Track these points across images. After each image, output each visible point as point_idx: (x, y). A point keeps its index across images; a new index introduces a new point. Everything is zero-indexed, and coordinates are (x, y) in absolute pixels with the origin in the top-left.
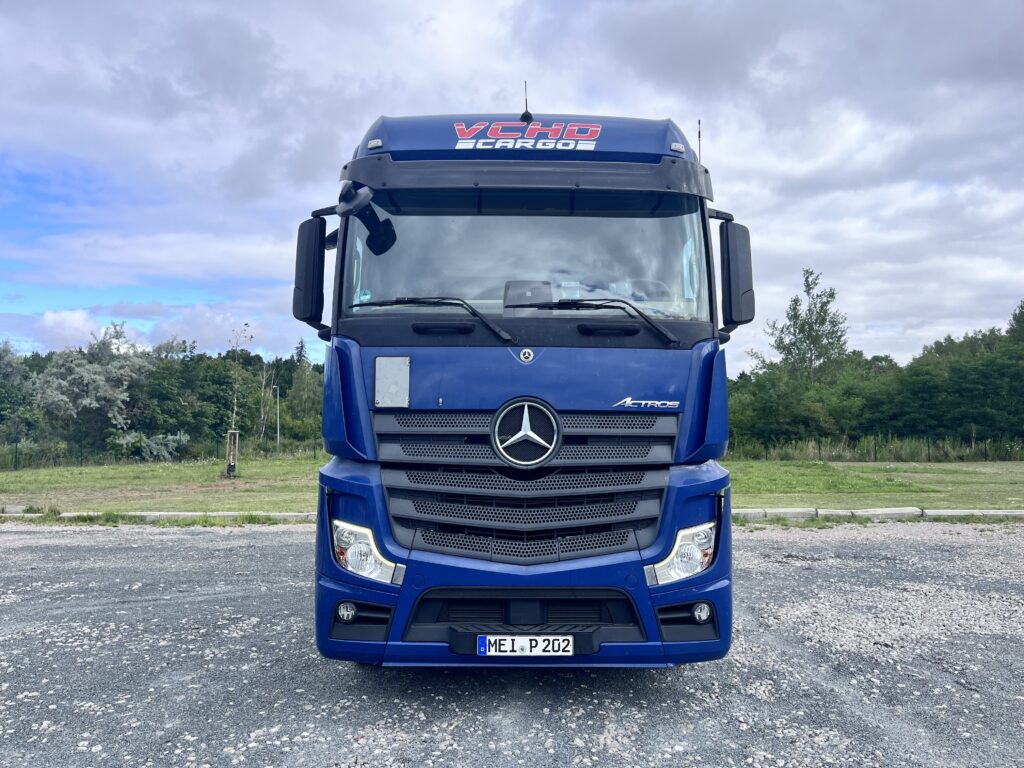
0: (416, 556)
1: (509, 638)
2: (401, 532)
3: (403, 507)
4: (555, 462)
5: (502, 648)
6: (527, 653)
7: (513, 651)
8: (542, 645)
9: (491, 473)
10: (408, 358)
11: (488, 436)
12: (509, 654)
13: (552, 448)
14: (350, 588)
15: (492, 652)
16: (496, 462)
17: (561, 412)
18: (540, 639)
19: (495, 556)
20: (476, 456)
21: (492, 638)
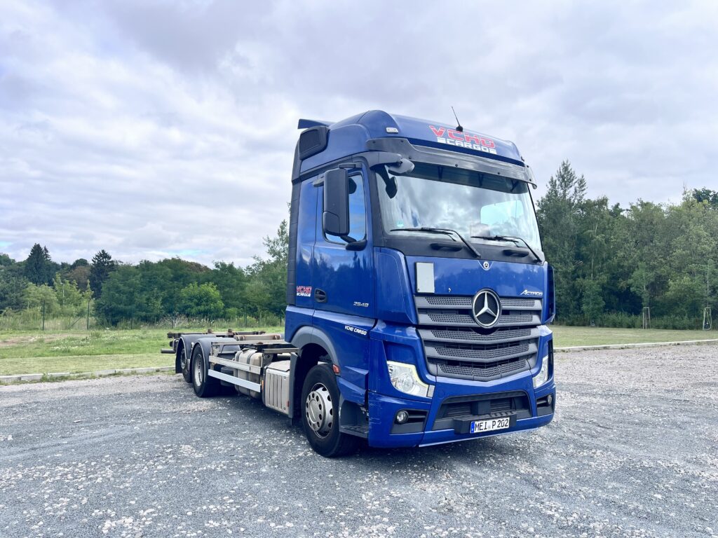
0: (440, 380)
1: (484, 422)
2: (432, 367)
3: (431, 351)
4: (500, 324)
5: (481, 428)
6: (491, 429)
7: (486, 429)
8: (497, 424)
9: (470, 331)
10: (432, 265)
11: (471, 310)
12: (484, 430)
13: (497, 316)
14: (405, 402)
15: (477, 431)
16: (474, 324)
17: (502, 297)
18: (496, 420)
19: (475, 377)
20: (464, 321)
21: (477, 423)
